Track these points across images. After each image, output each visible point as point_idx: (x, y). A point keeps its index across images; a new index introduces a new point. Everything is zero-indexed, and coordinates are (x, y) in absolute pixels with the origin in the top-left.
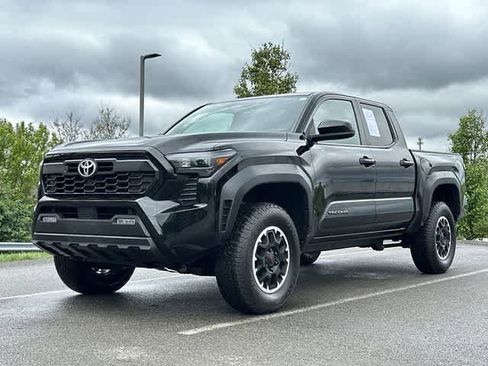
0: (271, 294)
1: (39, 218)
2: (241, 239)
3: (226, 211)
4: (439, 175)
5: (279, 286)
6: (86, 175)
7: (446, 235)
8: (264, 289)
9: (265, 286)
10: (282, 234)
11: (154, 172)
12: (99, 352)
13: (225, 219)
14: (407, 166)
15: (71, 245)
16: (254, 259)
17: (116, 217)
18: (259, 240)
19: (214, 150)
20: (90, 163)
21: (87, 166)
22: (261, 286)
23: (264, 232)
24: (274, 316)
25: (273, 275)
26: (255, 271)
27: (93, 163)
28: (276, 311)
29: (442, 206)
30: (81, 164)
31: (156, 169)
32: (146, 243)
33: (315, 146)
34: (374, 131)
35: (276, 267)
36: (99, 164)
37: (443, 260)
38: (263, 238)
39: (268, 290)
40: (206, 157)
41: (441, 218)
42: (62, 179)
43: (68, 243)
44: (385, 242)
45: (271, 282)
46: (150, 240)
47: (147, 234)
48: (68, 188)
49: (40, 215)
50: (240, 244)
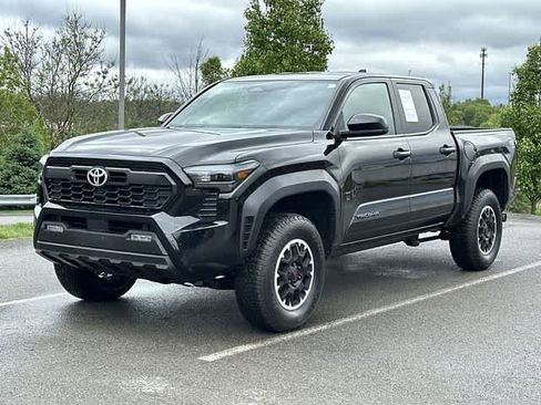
0: (293, 311)
1: (43, 226)
2: (263, 256)
3: (248, 228)
4: (485, 160)
5: (302, 301)
6: (97, 184)
7: (491, 227)
8: (286, 307)
9: (287, 304)
10: (306, 246)
11: (171, 185)
12: (124, 383)
13: (246, 236)
14: (448, 153)
15: (80, 258)
16: (277, 276)
17: (130, 231)
18: (282, 255)
19: (235, 162)
20: (101, 172)
21: (97, 175)
22: (283, 303)
23: (288, 247)
24: (297, 334)
25: (296, 291)
26: (277, 288)
27: (104, 172)
28: (297, 328)
29: (488, 193)
30: (90, 172)
31: (173, 183)
32: (163, 262)
33: (344, 144)
34: (411, 115)
35: (299, 282)
36: (110, 173)
37: (486, 255)
38: (287, 252)
39: (290, 307)
40: (227, 170)
41: (485, 208)
42: (68, 185)
43: (78, 256)
44: (421, 236)
45: (293, 298)
46: (167, 258)
47: (164, 252)
48: (75, 196)
49: (44, 223)
50: (262, 262)
